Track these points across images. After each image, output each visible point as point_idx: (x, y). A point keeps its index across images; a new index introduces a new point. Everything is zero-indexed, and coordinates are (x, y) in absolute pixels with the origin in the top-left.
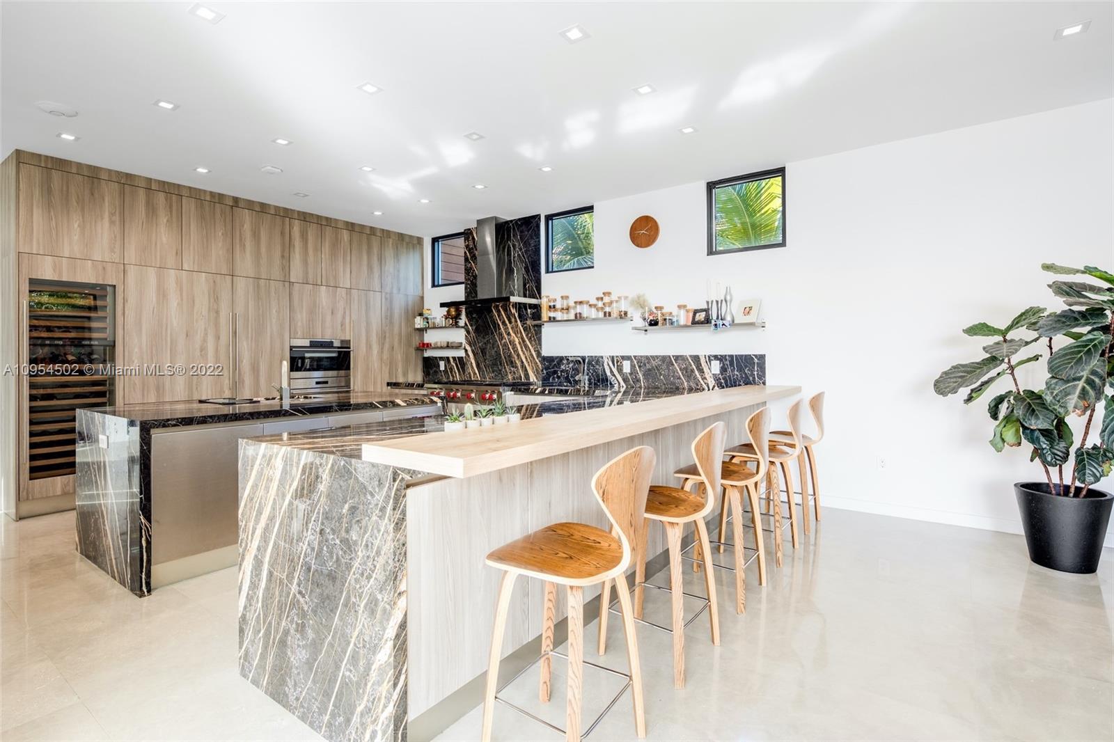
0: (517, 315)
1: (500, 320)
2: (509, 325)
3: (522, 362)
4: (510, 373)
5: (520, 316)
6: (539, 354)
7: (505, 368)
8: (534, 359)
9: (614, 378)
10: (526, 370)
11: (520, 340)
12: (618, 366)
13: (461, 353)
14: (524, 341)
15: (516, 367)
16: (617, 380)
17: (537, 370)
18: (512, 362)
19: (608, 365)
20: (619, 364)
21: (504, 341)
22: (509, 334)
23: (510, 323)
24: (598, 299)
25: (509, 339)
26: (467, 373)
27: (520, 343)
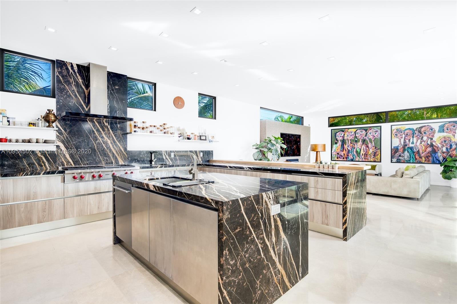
0: (109, 127)
1: (95, 129)
2: (102, 132)
3: (113, 154)
4: (104, 160)
5: (112, 128)
6: (125, 149)
7: (99, 157)
8: (122, 152)
9: (167, 160)
10: (116, 158)
11: (112, 141)
12: (169, 155)
13: (51, 148)
14: (114, 142)
15: (109, 157)
16: (168, 161)
17: (124, 158)
18: (105, 154)
19: (164, 154)
20: (169, 154)
21: (98, 141)
22: (102, 137)
23: (104, 130)
24: (161, 126)
25: (102, 141)
26: (58, 162)
27: (111, 143)
